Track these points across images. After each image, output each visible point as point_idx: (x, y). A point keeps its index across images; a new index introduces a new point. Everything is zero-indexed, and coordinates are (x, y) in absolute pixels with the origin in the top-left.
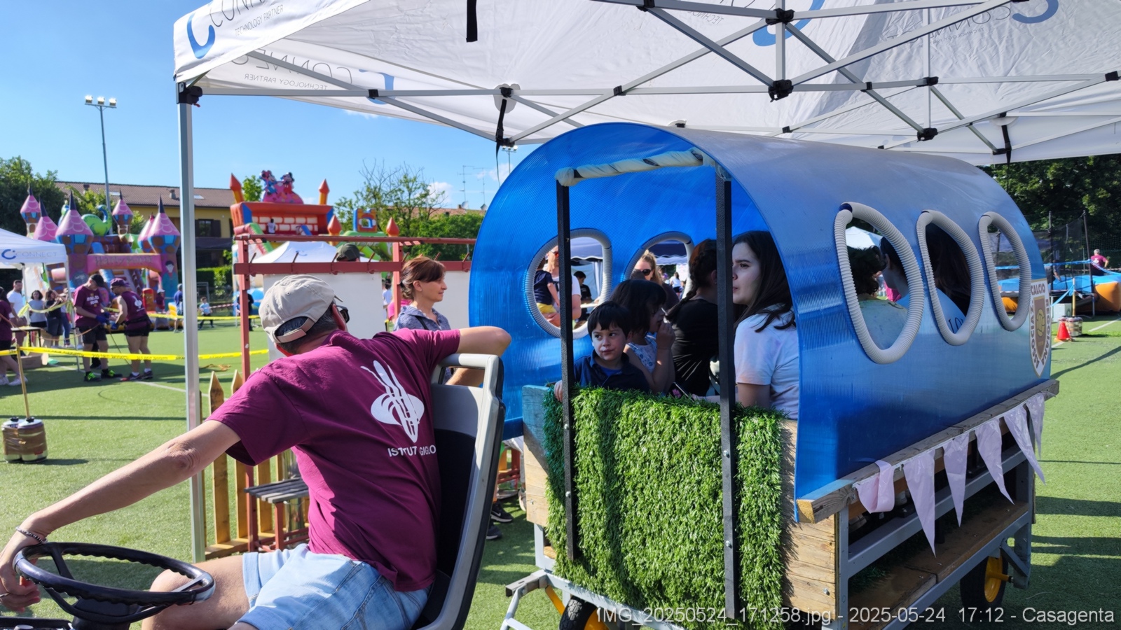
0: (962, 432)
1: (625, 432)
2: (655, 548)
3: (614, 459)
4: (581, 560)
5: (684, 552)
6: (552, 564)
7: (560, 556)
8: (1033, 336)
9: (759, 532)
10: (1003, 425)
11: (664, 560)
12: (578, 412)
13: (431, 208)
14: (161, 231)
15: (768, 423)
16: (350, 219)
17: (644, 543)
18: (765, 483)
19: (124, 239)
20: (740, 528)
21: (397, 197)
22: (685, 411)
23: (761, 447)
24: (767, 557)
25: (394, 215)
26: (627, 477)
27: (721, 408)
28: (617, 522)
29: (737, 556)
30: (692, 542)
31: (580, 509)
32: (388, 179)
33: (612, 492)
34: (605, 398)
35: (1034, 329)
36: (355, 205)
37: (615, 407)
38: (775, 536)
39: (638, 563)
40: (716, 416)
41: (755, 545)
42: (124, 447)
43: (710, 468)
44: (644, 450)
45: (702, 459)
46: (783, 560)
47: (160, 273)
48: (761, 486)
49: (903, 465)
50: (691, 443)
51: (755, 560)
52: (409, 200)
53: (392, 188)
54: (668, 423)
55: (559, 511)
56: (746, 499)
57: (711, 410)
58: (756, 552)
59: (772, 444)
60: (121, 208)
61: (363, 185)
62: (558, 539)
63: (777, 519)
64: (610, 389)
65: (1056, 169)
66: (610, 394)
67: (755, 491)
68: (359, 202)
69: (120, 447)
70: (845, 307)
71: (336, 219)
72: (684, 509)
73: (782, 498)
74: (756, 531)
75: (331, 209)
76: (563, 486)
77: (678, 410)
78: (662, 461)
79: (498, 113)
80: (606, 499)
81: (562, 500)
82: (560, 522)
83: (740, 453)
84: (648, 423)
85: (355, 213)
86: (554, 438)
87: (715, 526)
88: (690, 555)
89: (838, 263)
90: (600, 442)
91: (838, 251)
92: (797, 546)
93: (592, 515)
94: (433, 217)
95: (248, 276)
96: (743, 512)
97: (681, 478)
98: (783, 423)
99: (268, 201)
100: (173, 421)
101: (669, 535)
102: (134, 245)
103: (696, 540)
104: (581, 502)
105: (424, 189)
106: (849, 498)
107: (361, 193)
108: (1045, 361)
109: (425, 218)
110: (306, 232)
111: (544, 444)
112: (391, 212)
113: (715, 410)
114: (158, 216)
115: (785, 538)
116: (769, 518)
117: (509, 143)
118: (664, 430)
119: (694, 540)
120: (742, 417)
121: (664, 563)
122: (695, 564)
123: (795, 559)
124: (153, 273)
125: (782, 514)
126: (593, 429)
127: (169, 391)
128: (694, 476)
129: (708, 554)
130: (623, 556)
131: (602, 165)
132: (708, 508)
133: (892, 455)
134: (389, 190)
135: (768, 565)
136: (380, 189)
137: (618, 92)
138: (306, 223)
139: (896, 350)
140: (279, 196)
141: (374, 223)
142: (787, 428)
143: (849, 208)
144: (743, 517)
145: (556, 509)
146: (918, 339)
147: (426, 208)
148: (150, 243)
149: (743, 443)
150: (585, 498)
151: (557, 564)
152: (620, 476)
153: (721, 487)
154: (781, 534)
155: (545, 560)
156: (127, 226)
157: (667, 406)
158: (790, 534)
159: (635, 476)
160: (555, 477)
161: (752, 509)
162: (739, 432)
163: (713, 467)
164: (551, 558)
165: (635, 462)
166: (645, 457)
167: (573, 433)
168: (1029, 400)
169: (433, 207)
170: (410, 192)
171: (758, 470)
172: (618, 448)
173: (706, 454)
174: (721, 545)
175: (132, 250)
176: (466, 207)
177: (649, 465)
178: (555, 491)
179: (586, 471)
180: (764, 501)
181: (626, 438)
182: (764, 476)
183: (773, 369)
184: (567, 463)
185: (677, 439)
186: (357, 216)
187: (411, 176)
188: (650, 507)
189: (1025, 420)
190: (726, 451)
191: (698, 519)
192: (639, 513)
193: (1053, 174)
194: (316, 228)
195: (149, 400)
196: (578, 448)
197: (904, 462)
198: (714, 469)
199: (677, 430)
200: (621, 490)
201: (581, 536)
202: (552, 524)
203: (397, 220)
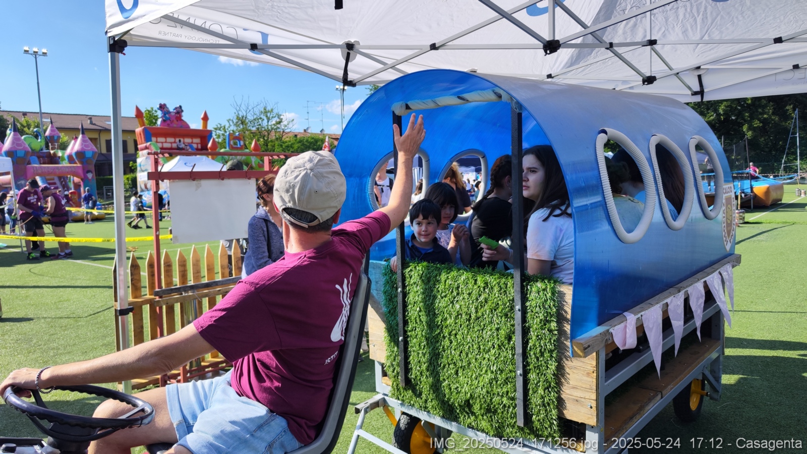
0: (679, 291)
1: (443, 294)
2: (465, 377)
3: (435, 313)
4: (410, 386)
5: (487, 380)
6: (388, 390)
7: (395, 383)
8: (724, 223)
9: (541, 365)
10: (706, 286)
11: (471, 385)
12: (408, 280)
13: (283, 132)
14: (82, 148)
15: (548, 287)
16: (224, 139)
17: (457, 373)
18: (546, 330)
19: (54, 154)
20: (527, 362)
21: (258, 124)
22: (487, 278)
23: (543, 303)
24: (547, 382)
25: (256, 137)
26: (444, 326)
27: (514, 276)
28: (437, 359)
29: (526, 382)
30: (492, 372)
31: (409, 349)
32: (252, 110)
33: (433, 337)
34: (428, 270)
35: (725, 219)
36: (228, 129)
37: (436, 276)
38: (553, 367)
39: (452, 388)
40: (510, 281)
41: (538, 374)
42: (61, 309)
43: (506, 319)
44: (457, 306)
45: (500, 313)
46: (559, 384)
47: (82, 179)
48: (543, 331)
49: (642, 316)
50: (492, 301)
51: (538, 385)
52: (267, 126)
53: (255, 117)
54: (475, 287)
55: (394, 351)
56: (532, 341)
57: (507, 278)
58: (539, 378)
59: (551, 302)
60: (52, 130)
61: (234, 115)
62: (393, 371)
63: (554, 355)
64: (432, 263)
65: (725, 106)
66: (432, 267)
67: (539, 335)
68: (231, 127)
69: (57, 308)
70: (604, 203)
71: (214, 139)
72: (487, 348)
73: (558, 340)
74: (540, 363)
75: (210, 132)
76: (397, 333)
77: (483, 278)
78: (470, 314)
79: (344, 62)
80: (429, 342)
81: (397, 343)
82: (395, 359)
83: (528, 308)
84: (461, 287)
85: (227, 136)
86: (391, 298)
87: (509, 360)
88: (491, 381)
89: (599, 171)
90: (424, 301)
91: (599, 163)
92: (569, 374)
93: (418, 353)
94: (285, 139)
95: (158, 182)
96: (530, 350)
97: (484, 326)
98: (559, 286)
99: (163, 126)
100: (97, 289)
101: (475, 367)
102: (62, 158)
103: (495, 370)
104: (410, 345)
105: (278, 118)
106: (607, 340)
107: (232, 121)
108: (732, 241)
109: (279, 139)
110: (192, 149)
111: (383, 303)
112: (254, 134)
113: (509, 278)
114: (80, 136)
115: (560, 369)
116: (549, 355)
117: (352, 84)
118: (472, 292)
119: (494, 371)
120: (529, 283)
121: (472, 388)
122: (495, 388)
123: (568, 383)
124: (76, 180)
125: (558, 351)
126: (419, 292)
127: (92, 266)
128: (494, 325)
129: (504, 380)
130: (441, 383)
131: (427, 100)
132: (504, 348)
133: (634, 309)
134: (253, 118)
135: (548, 388)
136: (246, 117)
137: (433, 47)
138: (192, 143)
139: (637, 234)
140: (172, 122)
141: (242, 143)
142: (562, 290)
143: (605, 132)
144: (530, 354)
145: (392, 350)
146: (651, 226)
147: (280, 132)
148: (75, 157)
149: (530, 301)
150: (413, 342)
151: (392, 389)
152: (440, 325)
153: (514, 333)
154: (557, 365)
155: (384, 386)
156: (56, 144)
157: (474, 275)
158: (564, 366)
159: (451, 325)
160: (391, 327)
161: (536, 348)
162: (527, 293)
163: (508, 318)
164: (388, 385)
165: (450, 315)
166: (458, 312)
167: (405, 295)
168: (722, 268)
169: (285, 131)
170: (268, 119)
171: (541, 320)
172: (438, 306)
173: (503, 309)
174: (514, 374)
175: (61, 162)
176: (309, 131)
177: (461, 317)
178: (391, 337)
179: (414, 322)
180: (545, 342)
181: (444, 298)
182: (545, 325)
183: (557, 249)
184: (400, 316)
185: (482, 298)
186: (229, 138)
187: (269, 108)
188: (461, 347)
189: (720, 282)
190: (518, 307)
191: (497, 355)
192: (453, 352)
193: (724, 110)
194: (200, 146)
195: (77, 273)
196: (408, 306)
197: (642, 313)
198: (509, 320)
199: (482, 292)
200: (440, 335)
201: (410, 369)
202: (388, 361)
203: (258, 140)
